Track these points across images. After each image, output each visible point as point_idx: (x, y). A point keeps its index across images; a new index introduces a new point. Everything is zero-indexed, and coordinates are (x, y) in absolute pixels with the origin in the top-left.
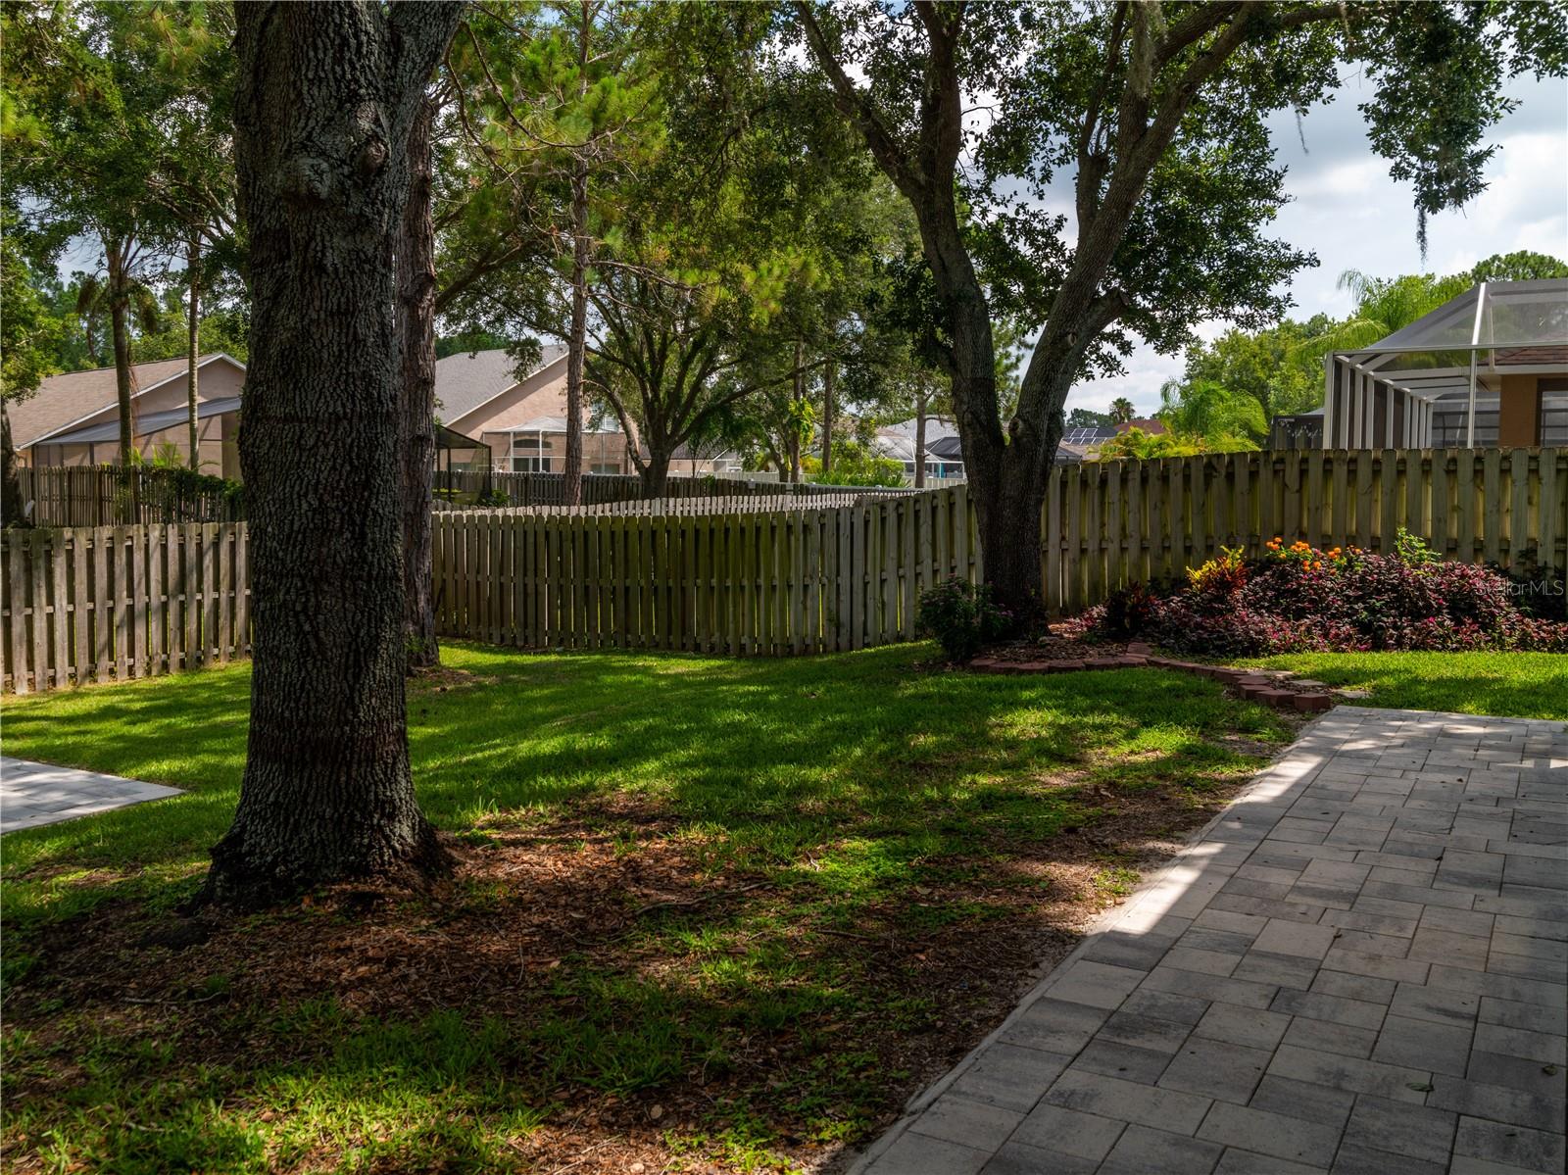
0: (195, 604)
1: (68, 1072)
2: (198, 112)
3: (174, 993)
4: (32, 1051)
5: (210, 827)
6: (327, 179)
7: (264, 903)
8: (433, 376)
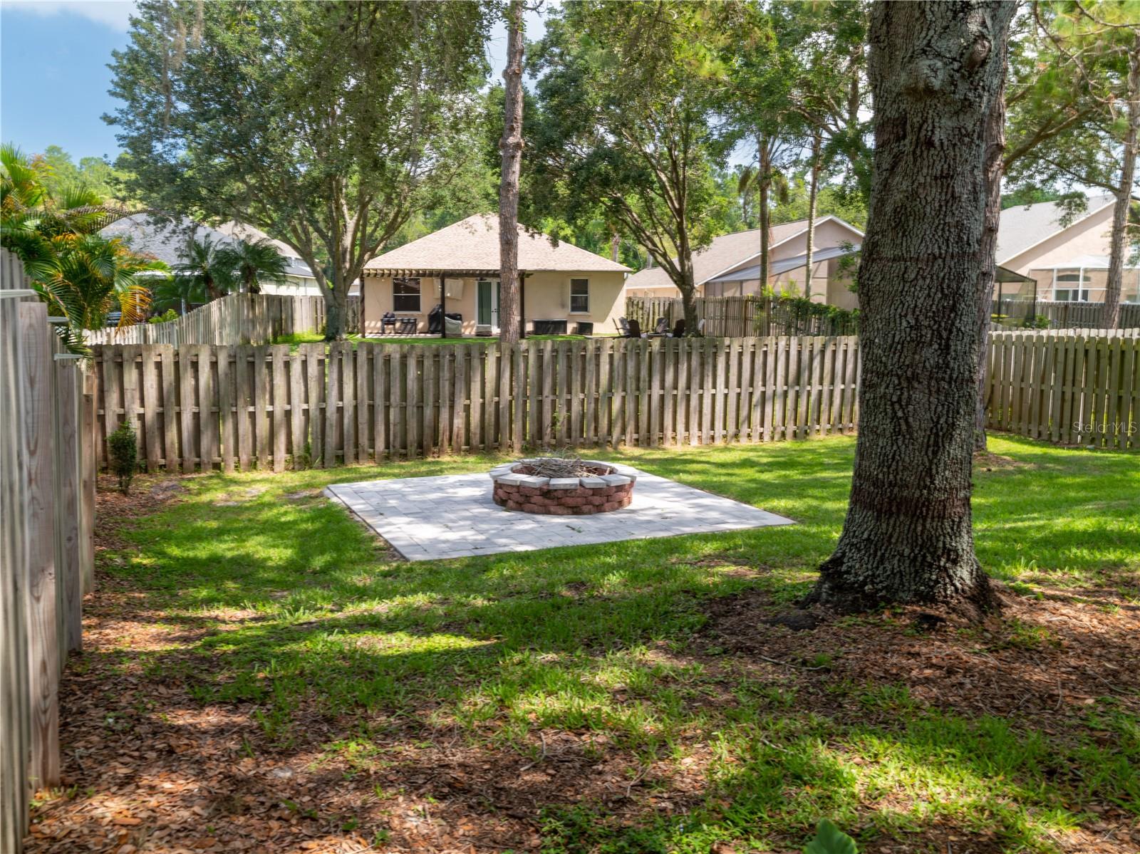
0: (806, 393)
1: (725, 697)
2: (827, 42)
3: (794, 660)
4: (704, 678)
5: (815, 549)
6: (941, 75)
7: (855, 609)
8: (997, 225)
